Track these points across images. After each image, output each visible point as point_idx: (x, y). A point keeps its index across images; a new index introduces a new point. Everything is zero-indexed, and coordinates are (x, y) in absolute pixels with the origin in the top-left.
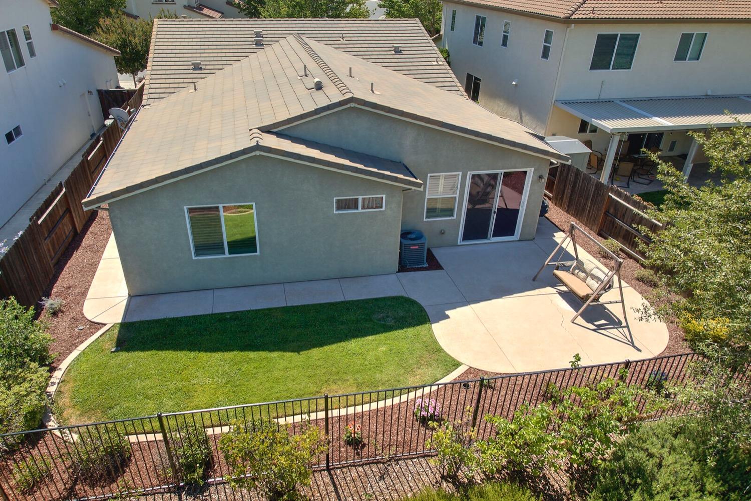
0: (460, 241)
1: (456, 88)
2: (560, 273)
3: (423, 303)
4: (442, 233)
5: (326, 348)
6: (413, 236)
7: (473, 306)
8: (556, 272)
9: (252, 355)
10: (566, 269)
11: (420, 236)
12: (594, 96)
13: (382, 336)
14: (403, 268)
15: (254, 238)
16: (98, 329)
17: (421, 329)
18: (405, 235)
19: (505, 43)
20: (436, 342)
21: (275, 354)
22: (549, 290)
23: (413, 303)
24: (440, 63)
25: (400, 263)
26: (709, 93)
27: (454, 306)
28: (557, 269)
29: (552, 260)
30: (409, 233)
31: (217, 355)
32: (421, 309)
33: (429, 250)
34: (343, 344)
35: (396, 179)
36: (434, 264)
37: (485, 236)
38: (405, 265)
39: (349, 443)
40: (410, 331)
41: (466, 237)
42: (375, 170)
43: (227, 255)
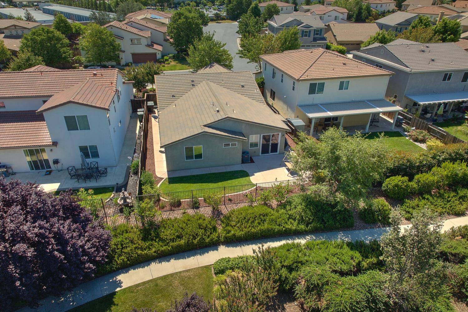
0: (260, 154)
1: (263, 101)
2: (286, 163)
3: (248, 171)
4: (255, 152)
5: (222, 182)
6: (246, 153)
7: (262, 172)
8: (285, 163)
9: (204, 184)
10: (288, 162)
11: (248, 153)
12: (311, 103)
13: (237, 180)
14: (243, 162)
15: (201, 154)
16: (162, 179)
17: (247, 178)
18: (243, 153)
19: (282, 82)
20: (250, 181)
21: (210, 184)
22: (284, 168)
23: (245, 172)
24: (258, 91)
25: (242, 161)
26: (353, 100)
27: (256, 172)
28: (286, 162)
29: (284, 160)
30: (244, 152)
31: (195, 184)
32: (247, 173)
33: (251, 158)
34: (226, 182)
35: (240, 138)
36: (252, 161)
37: (268, 153)
38: (243, 161)
39: (229, 200)
40: (244, 178)
41: (262, 153)
42: (234, 136)
43: (194, 159)
